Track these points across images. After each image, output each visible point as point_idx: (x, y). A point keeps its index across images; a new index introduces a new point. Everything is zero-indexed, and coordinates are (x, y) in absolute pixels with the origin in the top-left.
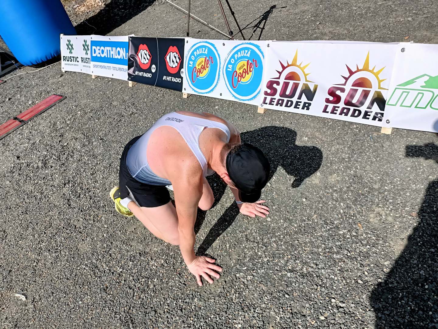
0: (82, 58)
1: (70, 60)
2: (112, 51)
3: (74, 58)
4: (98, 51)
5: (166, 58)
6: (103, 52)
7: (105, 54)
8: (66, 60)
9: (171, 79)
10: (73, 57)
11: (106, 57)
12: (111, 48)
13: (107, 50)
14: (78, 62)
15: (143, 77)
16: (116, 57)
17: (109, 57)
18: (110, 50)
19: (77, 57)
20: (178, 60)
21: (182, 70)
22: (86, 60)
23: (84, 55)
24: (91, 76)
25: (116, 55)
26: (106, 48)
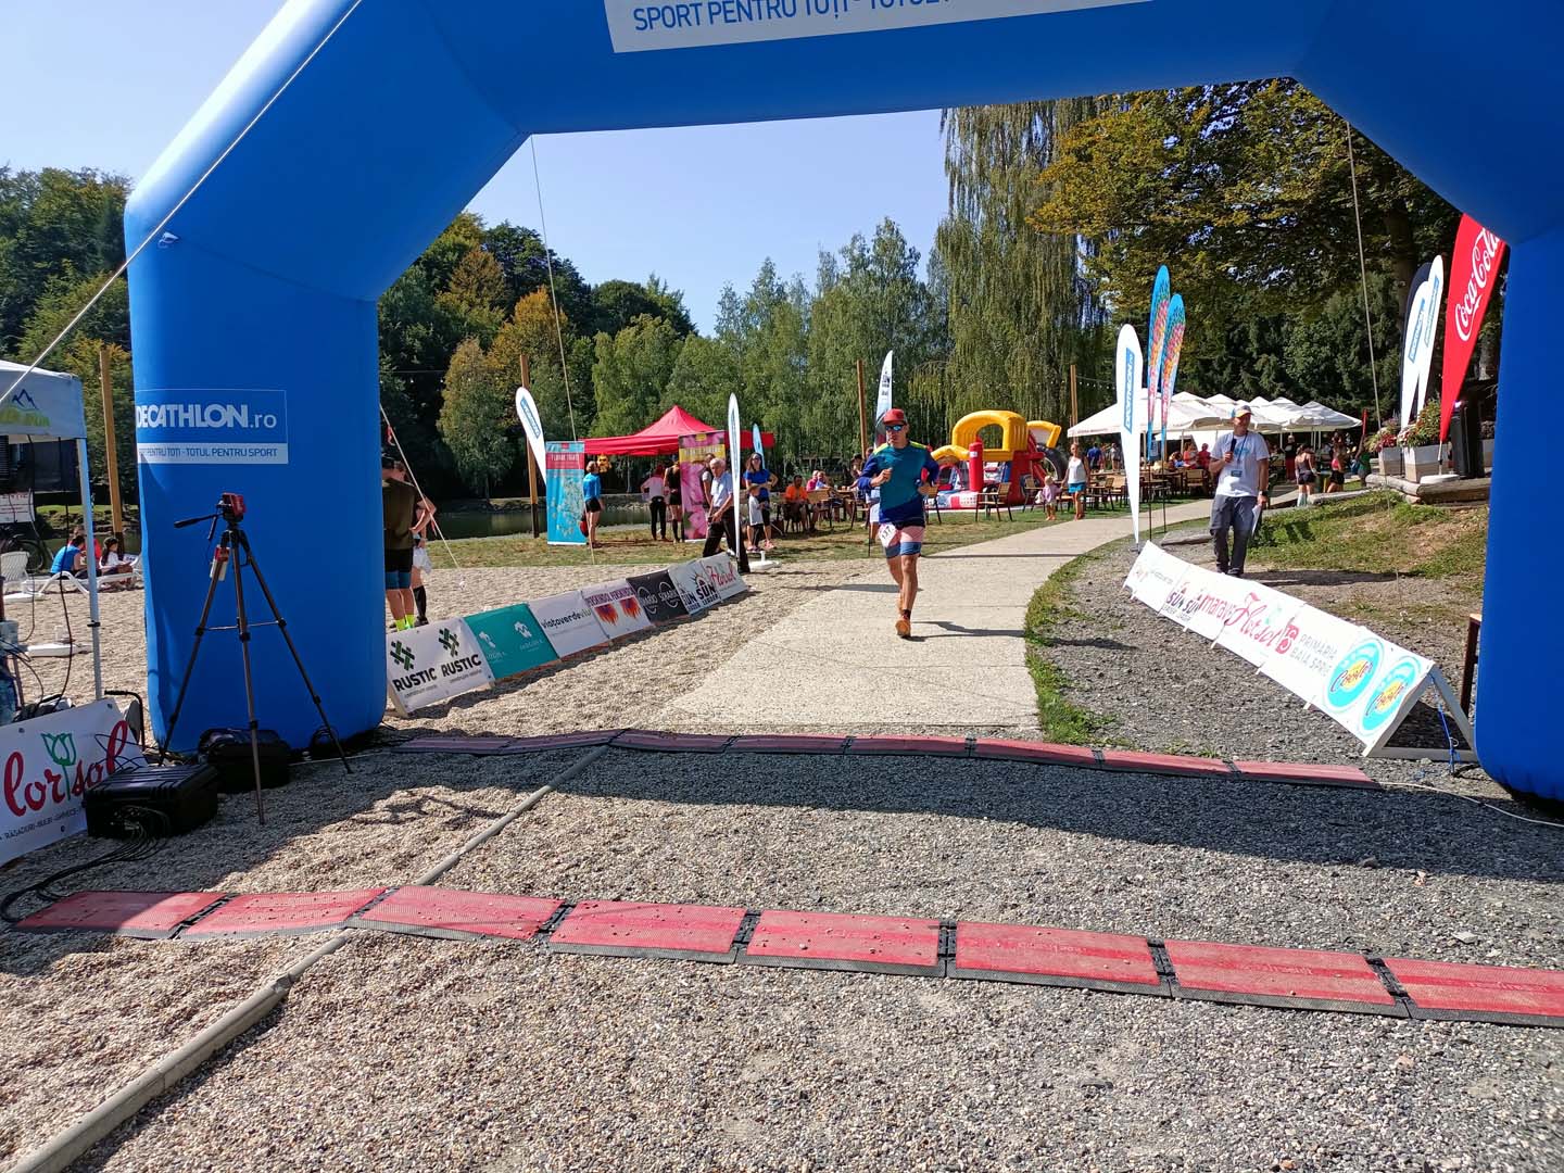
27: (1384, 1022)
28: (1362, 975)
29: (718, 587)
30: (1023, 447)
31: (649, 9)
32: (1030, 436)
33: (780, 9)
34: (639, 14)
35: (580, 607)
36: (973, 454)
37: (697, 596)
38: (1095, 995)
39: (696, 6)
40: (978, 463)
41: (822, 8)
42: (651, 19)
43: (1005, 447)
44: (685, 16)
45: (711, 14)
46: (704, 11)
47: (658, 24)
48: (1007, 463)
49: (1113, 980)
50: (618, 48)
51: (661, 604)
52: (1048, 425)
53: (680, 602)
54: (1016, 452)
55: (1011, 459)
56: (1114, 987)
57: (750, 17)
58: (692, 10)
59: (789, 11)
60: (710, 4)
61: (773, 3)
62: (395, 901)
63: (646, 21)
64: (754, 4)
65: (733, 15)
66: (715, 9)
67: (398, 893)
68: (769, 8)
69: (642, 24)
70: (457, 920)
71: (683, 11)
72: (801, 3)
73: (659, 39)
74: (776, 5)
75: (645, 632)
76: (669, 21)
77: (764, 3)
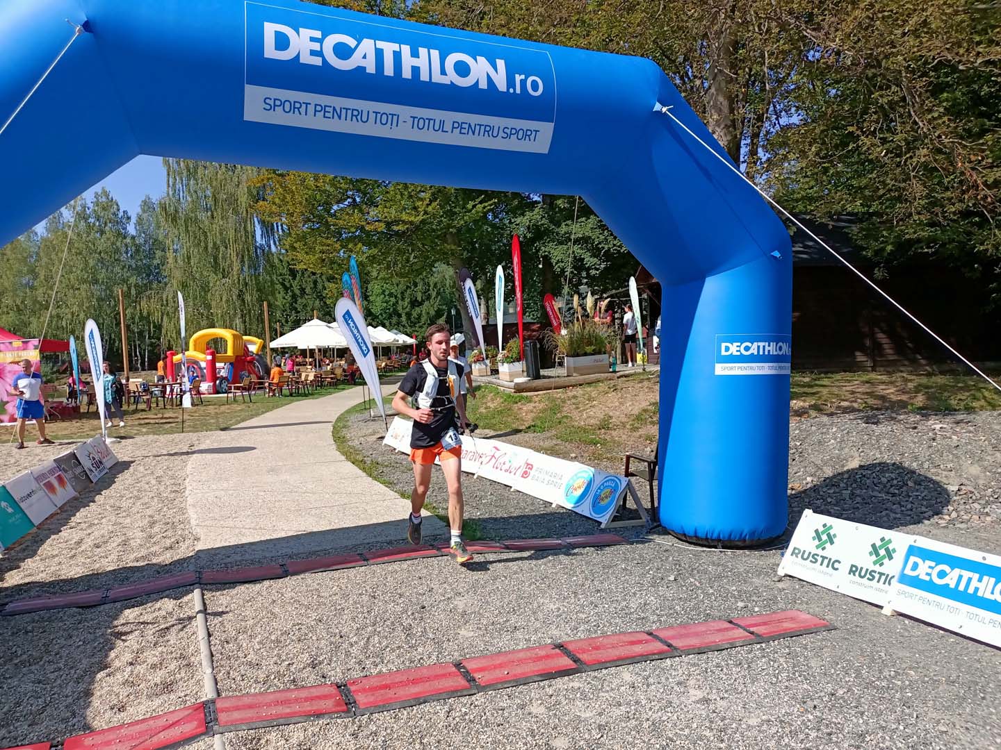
0: (852, 566)
1: (811, 558)
2: (980, 580)
3: (826, 561)
4: (924, 569)
6: (942, 574)
7: (950, 581)
8: (800, 556)
10: (824, 558)
11: (952, 586)
12: (976, 576)
13: (960, 577)
14: (837, 569)
16: (992, 597)
18: (970, 580)
19: (839, 562)
22: (871, 575)
23: (867, 562)
24: (881, 607)
25: (992, 593)
26: (957, 572)
27: (759, 646)
28: (733, 629)
29: (104, 461)
30: (241, 353)
31: (275, 100)
32: (245, 346)
33: (359, 117)
34: (268, 101)
35: (34, 485)
36: (209, 357)
37: (94, 469)
38: (653, 663)
39: (307, 104)
40: (212, 364)
41: (384, 122)
42: (275, 105)
43: (230, 352)
44: (298, 109)
45: (316, 111)
46: (311, 109)
47: (279, 109)
48: (231, 364)
49: (654, 654)
50: (247, 118)
52: (255, 339)
53: (86, 474)
54: (237, 357)
55: (233, 361)
56: (657, 657)
57: (340, 117)
58: (304, 106)
59: (364, 119)
60: (316, 105)
61: (355, 113)
62: (227, 710)
63: (272, 106)
64: (344, 111)
65: (330, 115)
66: (319, 108)
67: (219, 705)
68: (352, 115)
69: (268, 107)
70: (288, 710)
71: (297, 105)
72: (372, 116)
73: (279, 118)
74: (357, 115)
75: (75, 499)
76: (287, 109)
77: (350, 112)
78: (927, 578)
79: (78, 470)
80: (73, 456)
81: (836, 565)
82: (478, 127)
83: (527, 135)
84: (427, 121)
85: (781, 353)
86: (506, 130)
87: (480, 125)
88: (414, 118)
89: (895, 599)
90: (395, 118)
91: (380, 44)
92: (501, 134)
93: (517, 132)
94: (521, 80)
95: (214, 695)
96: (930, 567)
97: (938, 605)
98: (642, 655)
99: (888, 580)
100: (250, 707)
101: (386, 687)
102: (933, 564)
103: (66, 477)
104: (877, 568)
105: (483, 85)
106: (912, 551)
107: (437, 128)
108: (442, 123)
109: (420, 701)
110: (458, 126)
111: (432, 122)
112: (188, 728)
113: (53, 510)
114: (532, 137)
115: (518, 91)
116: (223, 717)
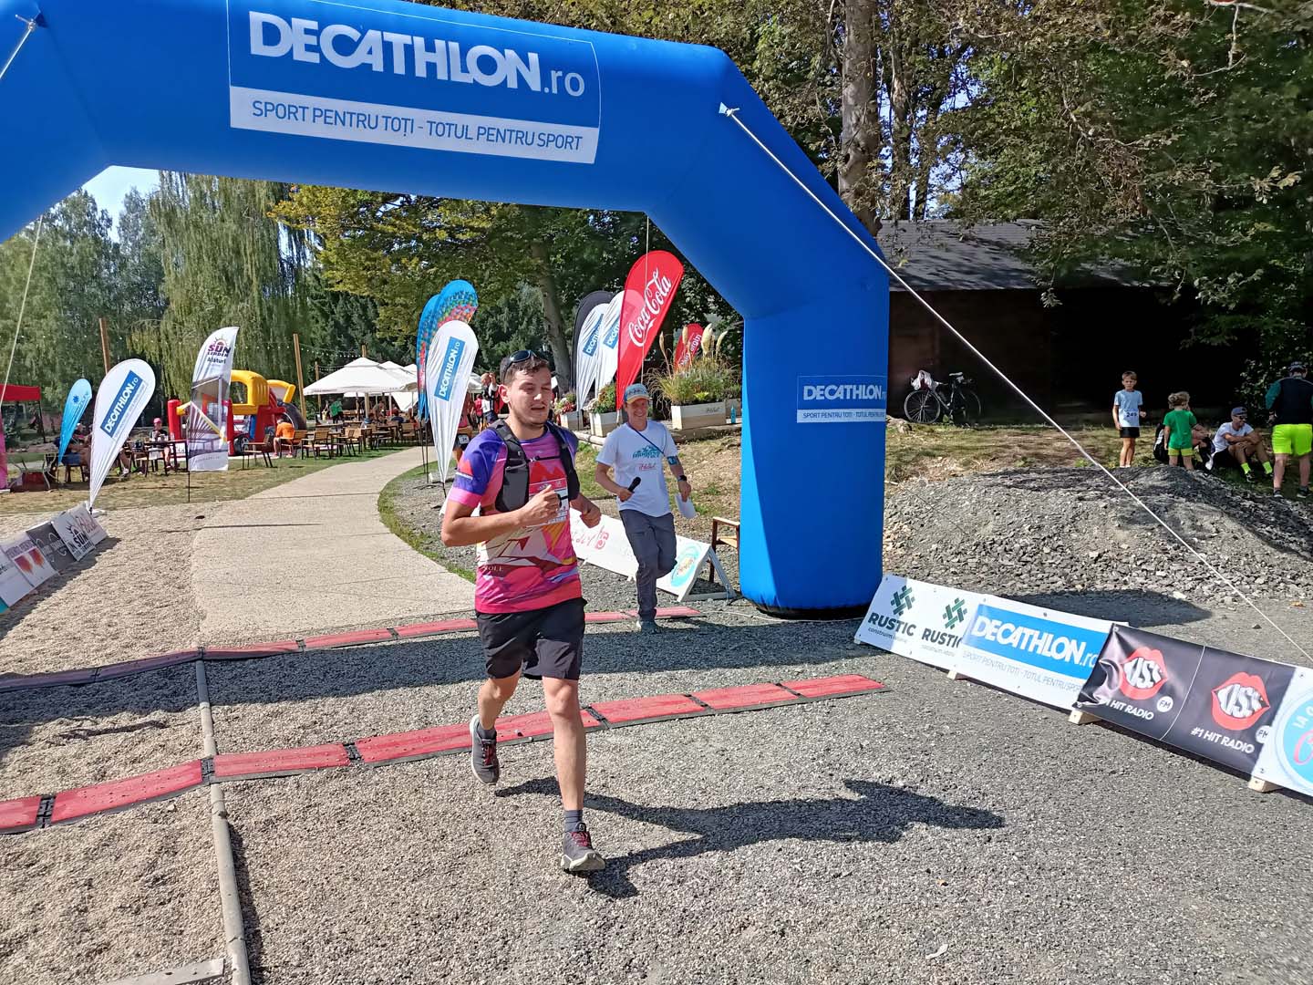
0: (927, 630)
1: (887, 624)
2: (1040, 638)
3: (903, 626)
4: (991, 629)
5: (1216, 693)
6: (1007, 634)
7: (1013, 640)
8: (877, 622)
9: (1221, 739)
11: (1015, 645)
12: (1038, 632)
13: (1023, 634)
14: (912, 634)
15: (1122, 713)
16: (1048, 654)
17: (1023, 647)
18: (1031, 637)
19: (914, 627)
20: (1257, 706)
21: (1265, 728)
22: (941, 638)
23: (939, 625)
24: (947, 671)
25: (1049, 650)
26: (1021, 629)
27: (800, 706)
28: (779, 690)
29: (89, 535)
30: (266, 402)
31: (266, 103)
32: (271, 393)
33: (366, 123)
34: (258, 105)
35: (3, 560)
37: (76, 545)
38: (682, 721)
39: (304, 108)
41: (396, 127)
42: (266, 110)
43: (250, 402)
44: (294, 114)
45: (315, 116)
46: (309, 113)
47: (272, 115)
48: (252, 416)
49: (686, 713)
50: (235, 124)
51: (54, 552)
52: (284, 384)
53: (68, 550)
54: (261, 407)
55: (255, 412)
56: (688, 716)
57: (344, 123)
58: (300, 110)
59: (373, 125)
60: (315, 109)
61: (362, 118)
62: (225, 764)
63: (262, 110)
64: (348, 116)
65: (332, 120)
66: (318, 113)
67: (217, 760)
68: (358, 121)
69: (259, 112)
70: (288, 764)
71: (293, 110)
72: (382, 122)
73: (271, 124)
74: (363, 120)
75: (55, 579)
76: (281, 114)
77: (354, 117)
78: (993, 638)
79: (57, 545)
80: (50, 528)
81: (912, 630)
82: (508, 133)
83: (567, 142)
84: (447, 127)
85: (871, 397)
86: (542, 137)
87: (511, 131)
88: (431, 123)
89: (959, 661)
90: (409, 123)
91: (389, 36)
92: (537, 141)
93: (556, 139)
94: (558, 78)
95: (214, 754)
96: (996, 627)
97: (1001, 666)
98: (672, 714)
99: (957, 641)
100: (250, 761)
101: (396, 744)
102: (999, 623)
103: (42, 553)
104: (949, 631)
105: (513, 84)
106: (981, 609)
107: (459, 134)
108: (465, 128)
109: (428, 756)
110: (484, 132)
111: (453, 128)
112: (184, 781)
113: (29, 590)
114: (574, 145)
115: (555, 91)
116: (219, 770)
